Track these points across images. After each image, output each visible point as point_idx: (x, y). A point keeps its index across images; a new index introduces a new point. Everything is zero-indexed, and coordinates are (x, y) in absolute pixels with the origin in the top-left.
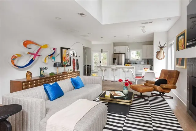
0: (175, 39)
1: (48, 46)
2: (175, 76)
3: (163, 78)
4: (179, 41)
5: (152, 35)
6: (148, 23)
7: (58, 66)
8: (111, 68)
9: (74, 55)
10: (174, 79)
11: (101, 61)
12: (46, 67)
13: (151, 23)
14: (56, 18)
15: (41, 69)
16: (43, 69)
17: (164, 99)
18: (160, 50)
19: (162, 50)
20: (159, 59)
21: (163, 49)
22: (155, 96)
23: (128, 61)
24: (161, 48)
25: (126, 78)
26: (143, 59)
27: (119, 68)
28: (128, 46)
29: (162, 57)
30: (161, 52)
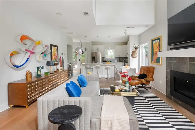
0: (150, 42)
1: (41, 42)
2: (152, 71)
3: (142, 73)
4: (154, 43)
5: (128, 37)
6: (131, 27)
7: (51, 64)
8: (95, 66)
10: (152, 73)
11: (79, 59)
12: (43, 66)
13: (133, 27)
14: (57, 14)
15: (38, 68)
16: (40, 68)
17: (147, 89)
18: (135, 50)
20: (134, 58)
22: (139, 88)
23: (104, 59)
24: (136, 48)
25: (108, 75)
26: (116, 58)
27: (102, 66)
28: (104, 46)
29: (136, 56)
30: (136, 52)
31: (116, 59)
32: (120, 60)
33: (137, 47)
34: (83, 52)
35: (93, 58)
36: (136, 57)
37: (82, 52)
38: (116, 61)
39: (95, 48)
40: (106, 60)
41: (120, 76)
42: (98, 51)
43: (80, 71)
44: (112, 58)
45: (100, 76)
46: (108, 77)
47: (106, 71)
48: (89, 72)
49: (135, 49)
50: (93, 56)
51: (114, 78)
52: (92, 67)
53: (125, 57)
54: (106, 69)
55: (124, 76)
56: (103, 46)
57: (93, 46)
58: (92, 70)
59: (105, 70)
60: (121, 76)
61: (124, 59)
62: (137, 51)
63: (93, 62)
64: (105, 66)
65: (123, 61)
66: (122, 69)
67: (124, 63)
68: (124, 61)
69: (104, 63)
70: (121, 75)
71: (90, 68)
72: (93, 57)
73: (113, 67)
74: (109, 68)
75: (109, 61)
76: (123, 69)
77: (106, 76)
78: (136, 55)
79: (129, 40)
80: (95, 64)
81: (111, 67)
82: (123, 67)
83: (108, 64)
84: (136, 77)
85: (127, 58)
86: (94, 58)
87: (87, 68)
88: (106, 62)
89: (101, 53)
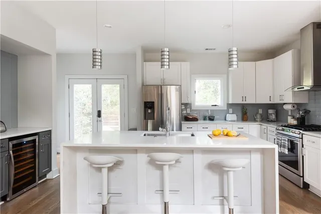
11: (99, 112)
23: (189, 111)
26: (230, 106)
28: (188, 63)
31: (231, 111)
32: (244, 113)
35: (149, 106)
38: (231, 117)
39: (153, 73)
40: (195, 115)
44: (214, 108)
50: (147, 100)
56: (186, 66)
57: (148, 63)
61: (260, 111)
65: (258, 116)
68: (261, 115)
72: (146, 103)
75: (205, 119)
86: (150, 108)
88: (195, 119)
89: (178, 87)
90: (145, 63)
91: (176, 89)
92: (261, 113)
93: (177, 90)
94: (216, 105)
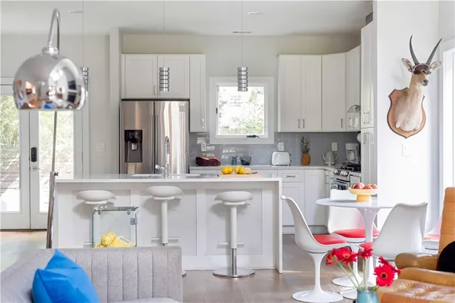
8: (145, 193)
9: (72, 98)
11: (35, 151)
18: (413, 82)
19: (426, 82)
20: (401, 132)
21: (427, 77)
24: (420, 70)
25: (231, 252)
26: (279, 136)
27: (191, 190)
28: (203, 57)
29: (415, 122)
30: (416, 92)
31: (281, 146)
32: (305, 151)
33: (422, 61)
34: (72, 85)
35: (132, 137)
36: (415, 131)
37: (65, 91)
38: (279, 158)
40: (216, 156)
41: (318, 260)
42: (165, 93)
43: (48, 230)
44: (252, 141)
45: (188, 264)
46: (233, 268)
47: (222, 223)
48: (108, 239)
49: (410, 74)
50: (128, 128)
51: (270, 275)
52: (120, 201)
53: (337, 128)
54: (222, 210)
55: (342, 258)
56: (199, 61)
57: (129, 57)
58: (134, 222)
59: (214, 217)
60: (327, 261)
61: (334, 147)
62: (423, 90)
63: (131, 167)
64: (211, 189)
66: (326, 210)
67: (332, 171)
68: (334, 154)
69: (202, 170)
70: (320, 251)
71: (109, 208)
72: (126, 132)
73: (267, 197)
74: (241, 209)
75: (234, 162)
76: (333, 211)
77: (220, 262)
78: (418, 114)
79: (369, 18)
80: (147, 179)
81: (256, 196)
82: (336, 194)
83: (234, 178)
84: (425, 263)
85: (353, 136)
86: (134, 141)
87: (87, 210)
88: (214, 163)
89: (184, 103)
90: (123, 55)
91: (180, 107)
92: (336, 150)
93: (181, 109)
94: (254, 136)
